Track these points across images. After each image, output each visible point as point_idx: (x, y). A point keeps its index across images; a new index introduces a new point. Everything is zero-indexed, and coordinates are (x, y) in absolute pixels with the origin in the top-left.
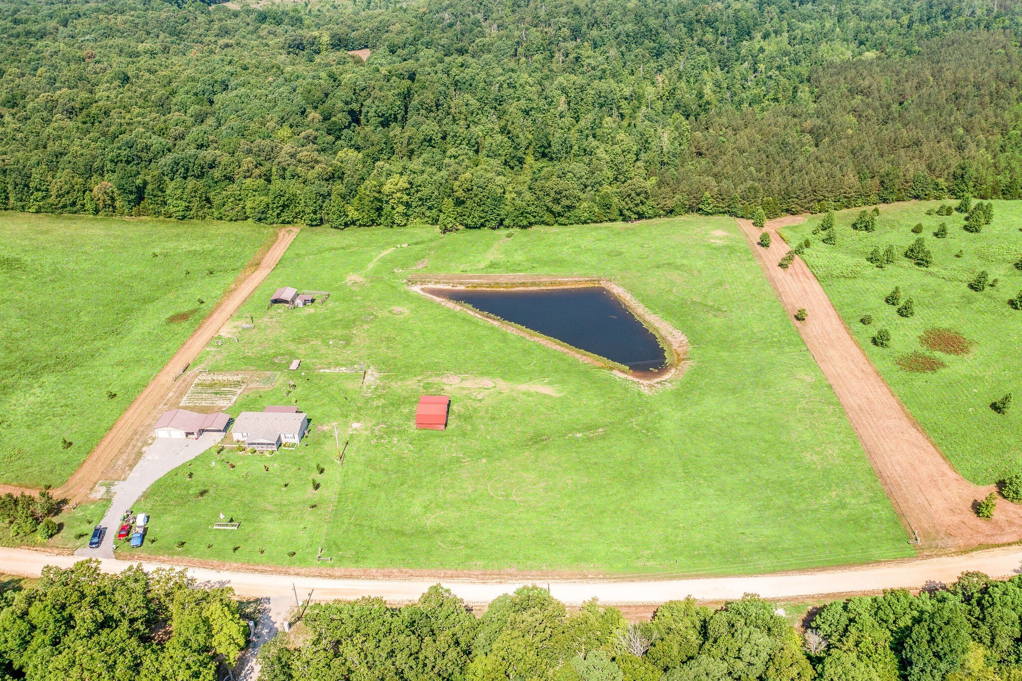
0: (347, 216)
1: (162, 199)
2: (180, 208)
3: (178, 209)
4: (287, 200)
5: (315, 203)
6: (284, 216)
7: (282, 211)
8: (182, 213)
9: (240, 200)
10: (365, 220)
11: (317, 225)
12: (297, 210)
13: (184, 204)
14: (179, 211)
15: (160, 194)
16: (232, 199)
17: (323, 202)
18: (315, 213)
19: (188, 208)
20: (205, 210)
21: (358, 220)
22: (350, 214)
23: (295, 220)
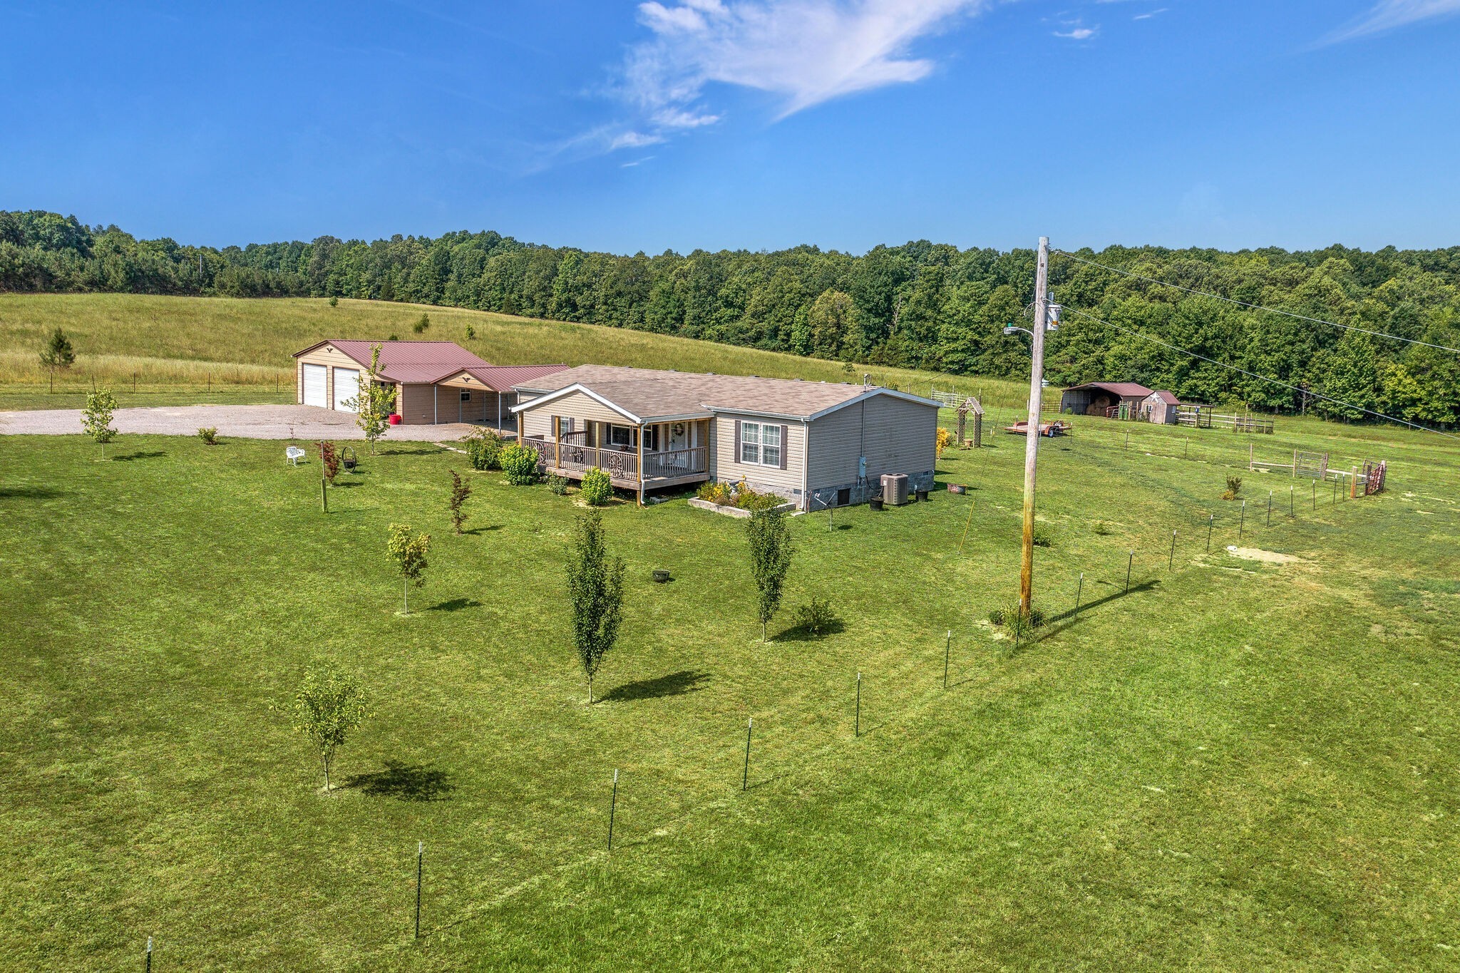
0: (1379, 390)
1: (930, 324)
2: (959, 345)
3: (953, 345)
4: (1216, 337)
5: (1292, 344)
6: (1196, 380)
7: (1194, 364)
8: (960, 356)
9: (1097, 342)
10: (1435, 404)
11: (1282, 410)
12: (1234, 368)
13: (970, 335)
14: (955, 351)
15: (929, 313)
16: (1080, 336)
17: (1314, 349)
18: (1284, 370)
19: (976, 347)
20: (1012, 355)
21: (1414, 402)
22: (1389, 384)
23: (1223, 395)
